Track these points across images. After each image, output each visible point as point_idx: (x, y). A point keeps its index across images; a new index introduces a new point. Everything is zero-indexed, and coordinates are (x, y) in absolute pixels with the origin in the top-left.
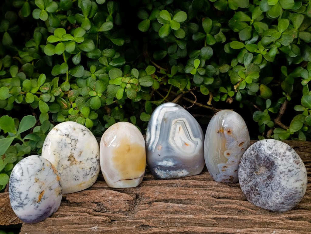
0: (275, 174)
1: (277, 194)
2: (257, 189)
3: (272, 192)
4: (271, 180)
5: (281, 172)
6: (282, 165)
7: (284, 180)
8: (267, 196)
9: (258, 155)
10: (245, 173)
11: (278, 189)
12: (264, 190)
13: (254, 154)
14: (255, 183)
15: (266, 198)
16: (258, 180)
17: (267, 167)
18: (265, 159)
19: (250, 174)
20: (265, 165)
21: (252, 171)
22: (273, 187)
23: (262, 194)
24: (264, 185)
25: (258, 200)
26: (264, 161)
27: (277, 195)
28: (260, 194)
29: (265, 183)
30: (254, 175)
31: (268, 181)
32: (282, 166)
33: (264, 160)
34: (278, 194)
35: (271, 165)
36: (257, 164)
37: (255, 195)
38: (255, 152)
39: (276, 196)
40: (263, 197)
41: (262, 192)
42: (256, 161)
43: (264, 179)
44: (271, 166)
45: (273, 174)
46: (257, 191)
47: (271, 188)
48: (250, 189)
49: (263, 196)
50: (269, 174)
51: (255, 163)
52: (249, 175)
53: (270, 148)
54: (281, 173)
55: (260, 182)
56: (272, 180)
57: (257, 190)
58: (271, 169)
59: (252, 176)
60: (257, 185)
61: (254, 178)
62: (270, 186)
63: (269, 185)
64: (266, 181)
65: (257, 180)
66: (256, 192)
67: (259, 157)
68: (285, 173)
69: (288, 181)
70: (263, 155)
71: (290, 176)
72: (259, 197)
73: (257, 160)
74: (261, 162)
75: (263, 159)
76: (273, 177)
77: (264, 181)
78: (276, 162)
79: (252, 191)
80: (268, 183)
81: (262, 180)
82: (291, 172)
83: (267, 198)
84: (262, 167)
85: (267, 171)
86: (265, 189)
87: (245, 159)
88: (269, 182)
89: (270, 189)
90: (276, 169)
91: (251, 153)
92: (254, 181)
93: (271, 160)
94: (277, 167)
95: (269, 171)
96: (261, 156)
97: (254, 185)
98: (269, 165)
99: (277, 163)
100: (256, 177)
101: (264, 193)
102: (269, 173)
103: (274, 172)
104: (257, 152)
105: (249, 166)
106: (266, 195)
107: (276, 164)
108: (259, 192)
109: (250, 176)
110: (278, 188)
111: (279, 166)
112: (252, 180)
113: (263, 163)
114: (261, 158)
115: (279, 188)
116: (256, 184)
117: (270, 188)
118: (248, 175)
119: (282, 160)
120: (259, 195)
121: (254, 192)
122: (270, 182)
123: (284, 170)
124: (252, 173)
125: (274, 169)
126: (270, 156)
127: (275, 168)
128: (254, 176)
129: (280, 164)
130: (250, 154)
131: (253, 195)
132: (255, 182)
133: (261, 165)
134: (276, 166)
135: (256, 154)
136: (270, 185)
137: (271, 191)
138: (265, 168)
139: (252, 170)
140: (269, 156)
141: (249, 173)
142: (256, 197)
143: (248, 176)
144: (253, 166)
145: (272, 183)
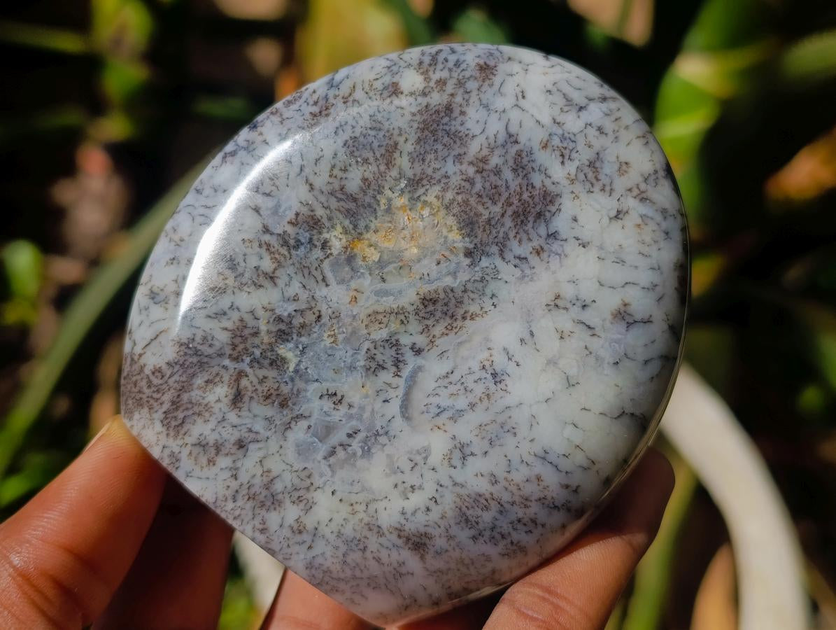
0: (504, 292)
1: (426, 452)
2: (284, 360)
3: (399, 422)
4: (438, 330)
5: (558, 297)
6: (601, 248)
7: (552, 362)
8: (339, 436)
9: (449, 109)
10: (257, 210)
11: (457, 415)
12: (332, 387)
13: (424, 94)
14: (291, 308)
15: (323, 449)
16: (335, 295)
17: (469, 224)
18: (495, 160)
19: (290, 229)
20: (466, 202)
21: (320, 212)
22: (427, 382)
23: (304, 408)
24: (367, 345)
25: (241, 445)
26: (471, 171)
27: (419, 459)
28: (283, 405)
29: (380, 334)
30: (325, 245)
31: (414, 326)
32: (592, 254)
33: (484, 160)
34: (436, 458)
35: (516, 214)
36: (401, 175)
37: (237, 399)
38: (442, 83)
39: (406, 466)
40: (299, 433)
41: (313, 387)
42: (409, 147)
43: (389, 303)
44: (508, 222)
45: (492, 286)
46: (271, 373)
47: (401, 392)
48: (223, 338)
49: (303, 424)
50: (448, 281)
51: (389, 164)
52: (279, 230)
54: (556, 304)
55: (336, 316)
56: (450, 328)
57: (278, 363)
58: (495, 249)
59: (298, 244)
60: (303, 326)
61: (304, 269)
62: (406, 372)
63: (398, 363)
64: (394, 326)
65: (322, 292)
66: (261, 373)
67: (455, 126)
68: (590, 317)
69: (570, 383)
70: (495, 127)
71: (602, 353)
72: (259, 426)
73: (419, 140)
74: (450, 168)
75: (474, 148)
76: (474, 308)
77: (375, 317)
78: (568, 206)
79: (236, 359)
80: (405, 340)
81: (368, 304)
82: (629, 325)
83: (333, 453)
84: (426, 212)
85: (452, 250)
86: (357, 378)
87: (316, 109)
88: (411, 335)
89: (396, 396)
90: (534, 260)
91: (395, 85)
92: (295, 288)
93: (537, 179)
94: (556, 246)
95: (468, 254)
96: (469, 124)
97: (279, 319)
98: (497, 209)
99: (575, 220)
100: (326, 264)
101: (327, 404)
102: (454, 274)
103: (507, 271)
104: (450, 88)
105: (324, 167)
106: (329, 429)
107: (560, 223)
108: (285, 389)
109: (285, 243)
110: (462, 403)
111: (571, 248)
112: (281, 283)
113: (456, 180)
114: (459, 138)
115: (472, 406)
116: (297, 321)
117: (401, 382)
118: (266, 230)
119: (619, 215)
120: (269, 411)
121: (241, 374)
122: (421, 340)
123: (588, 290)
124: (314, 224)
125: (524, 249)
126: (545, 147)
127: (538, 252)
128: (317, 253)
129: (586, 236)
130: (378, 85)
131: (221, 392)
132: (295, 299)
133: (436, 190)
134: (553, 236)
135: (436, 99)
136: (411, 361)
137: (394, 408)
138: (451, 221)
139: (334, 203)
140: (536, 146)
141: (291, 215)
142: (232, 417)
143: (267, 238)
144: (354, 182)
145: (435, 352)
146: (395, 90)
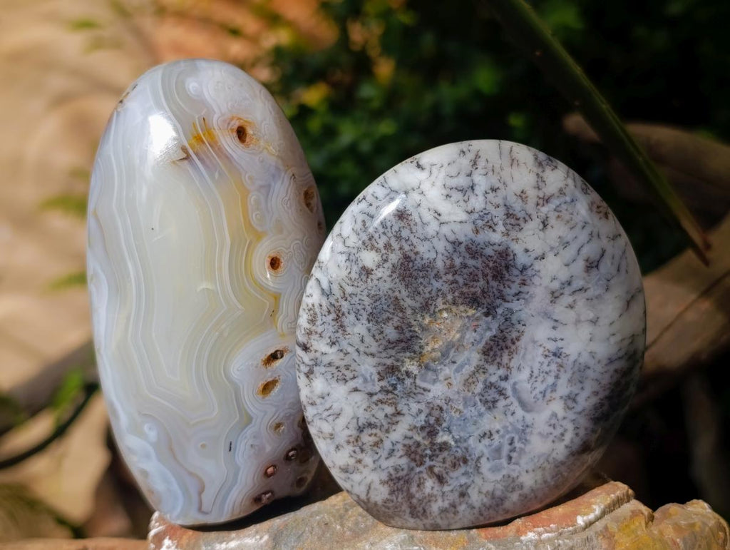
0: (523, 315)
1: (554, 415)
2: (445, 443)
3: (529, 417)
4: (505, 359)
5: (553, 293)
6: (552, 248)
7: (578, 322)
8: (506, 448)
9: (406, 257)
10: (356, 390)
11: (554, 387)
12: (480, 432)
13: (386, 261)
14: (423, 417)
15: (504, 461)
16: (437, 391)
17: (474, 301)
18: (458, 261)
19: (383, 383)
20: (462, 293)
21: (389, 362)
22: (525, 386)
23: (477, 454)
24: (477, 399)
25: (463, 495)
26: (450, 277)
27: (553, 421)
28: (465, 461)
29: (479, 387)
30: (408, 374)
31: (492, 369)
32: (550, 256)
33: (452, 266)
34: (561, 413)
35: (494, 277)
36: (414, 309)
37: (441, 480)
38: (388, 246)
39: (551, 429)
40: (485, 466)
41: (471, 441)
42: (404, 293)
43: (468, 369)
44: (494, 284)
45: (514, 318)
46: (445, 454)
47: (516, 404)
48: (404, 462)
49: (483, 460)
50: (489, 334)
51: (402, 310)
52: (377, 389)
53: (461, 190)
54: (555, 296)
55: (448, 401)
56: (511, 353)
57: (444, 447)
58: (499, 301)
59: (394, 386)
60: (437, 420)
61: (409, 394)
62: (509, 392)
63: (501, 393)
64: (482, 378)
65: (431, 395)
66: (440, 458)
67: (418, 263)
68: (578, 284)
69: (594, 322)
70: (441, 246)
71: (597, 293)
72: (463, 480)
73: (407, 286)
74: (437, 284)
75: (440, 264)
76: (514, 335)
77: (468, 383)
78: (517, 248)
79: (422, 464)
80: (494, 379)
81: (457, 381)
82: (597, 266)
83: (510, 458)
84: (445, 315)
85: (477, 319)
86: (488, 416)
87: (333, 316)
88: (494, 374)
89: (516, 406)
90: (524, 289)
91: (364, 268)
92: (415, 407)
93: (489, 251)
94: (530, 272)
95: (487, 314)
96: (426, 256)
97: (422, 428)
98: (482, 283)
99: (527, 251)
100: (418, 382)
101: (486, 441)
102: (489, 329)
103: (515, 305)
104: (395, 245)
105: (368, 339)
106: (498, 450)
107: (522, 259)
108: (459, 454)
109: (388, 392)
110: (550, 380)
111: (538, 265)
112: (405, 410)
113: (445, 288)
114: (427, 267)
115: (557, 377)
116: (432, 420)
117: (512, 399)
118: (371, 395)
119: (545, 224)
120: (462, 469)
121: (431, 468)
122: (502, 372)
123: (564, 275)
124: (392, 370)
125: (515, 288)
126: (477, 232)
127: (523, 283)
128: (408, 382)
129: (539, 252)
130: (354, 276)
131: (430, 484)
132: (420, 411)
133: (440, 301)
134: (524, 268)
135: (394, 258)
136: (507, 386)
137: (520, 413)
138: (462, 308)
139: (392, 352)
140: (471, 235)
141: (376, 377)
142: (446, 488)
143: (375, 398)
144: (390, 332)
145: (514, 371)
146: (366, 272)
